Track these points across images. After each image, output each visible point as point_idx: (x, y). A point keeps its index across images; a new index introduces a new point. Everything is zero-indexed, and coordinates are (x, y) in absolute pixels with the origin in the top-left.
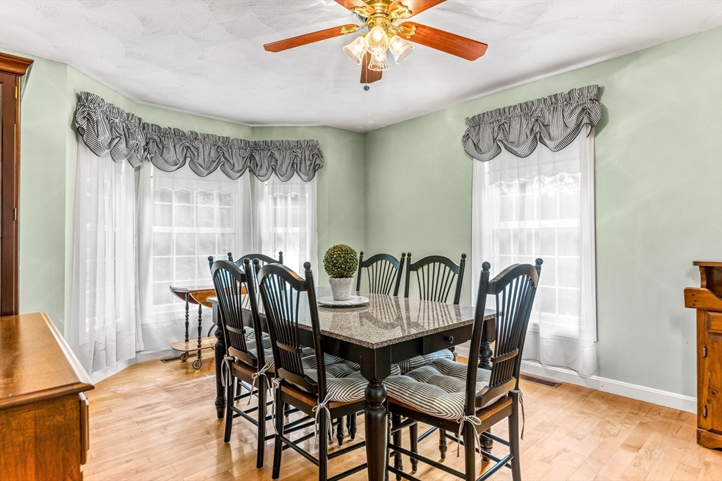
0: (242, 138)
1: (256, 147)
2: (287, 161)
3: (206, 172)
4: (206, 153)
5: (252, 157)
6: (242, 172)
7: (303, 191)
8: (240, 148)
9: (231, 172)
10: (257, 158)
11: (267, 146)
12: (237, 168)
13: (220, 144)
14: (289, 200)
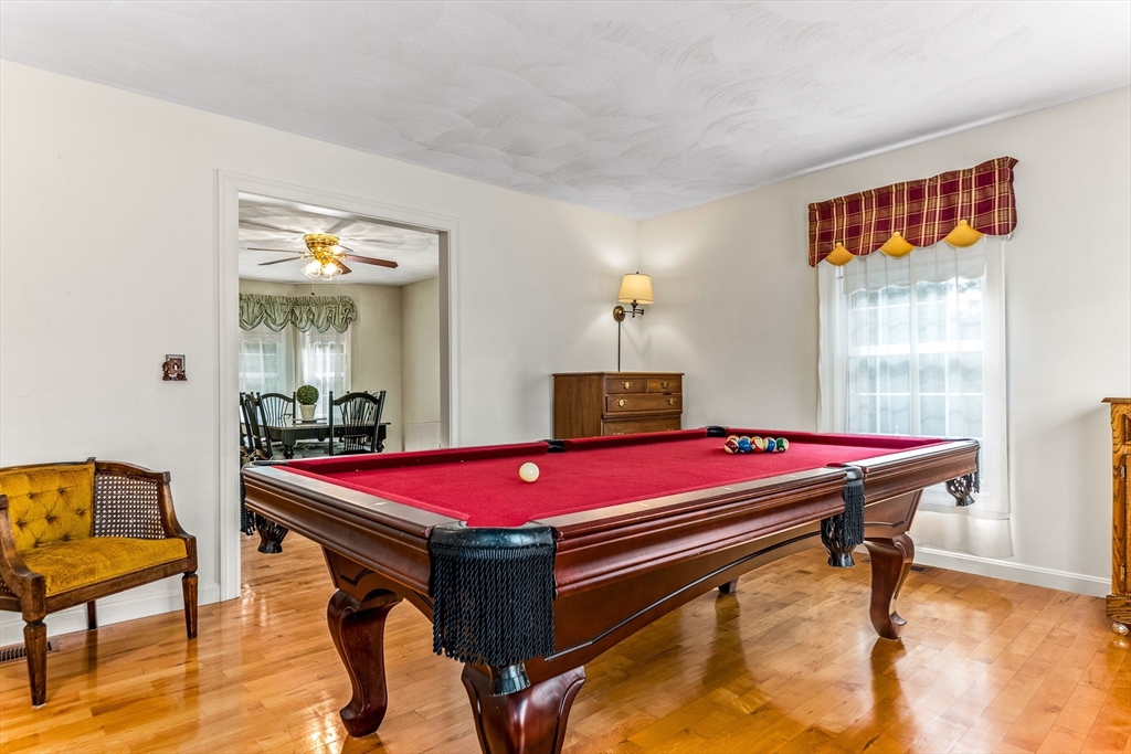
0: (285, 295)
1: (296, 303)
2: (323, 316)
3: (250, 327)
4: (250, 311)
5: (293, 312)
6: (283, 325)
7: (338, 340)
8: (282, 304)
9: (274, 326)
10: (297, 312)
11: (307, 302)
12: (278, 322)
13: (263, 302)
14: (328, 349)
